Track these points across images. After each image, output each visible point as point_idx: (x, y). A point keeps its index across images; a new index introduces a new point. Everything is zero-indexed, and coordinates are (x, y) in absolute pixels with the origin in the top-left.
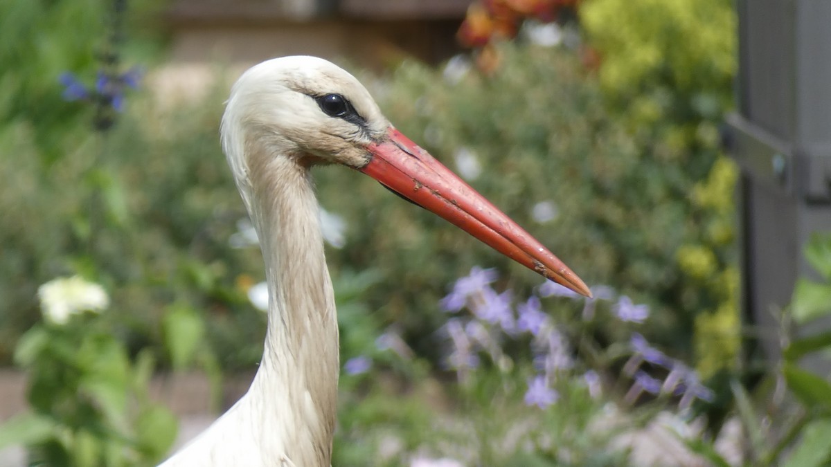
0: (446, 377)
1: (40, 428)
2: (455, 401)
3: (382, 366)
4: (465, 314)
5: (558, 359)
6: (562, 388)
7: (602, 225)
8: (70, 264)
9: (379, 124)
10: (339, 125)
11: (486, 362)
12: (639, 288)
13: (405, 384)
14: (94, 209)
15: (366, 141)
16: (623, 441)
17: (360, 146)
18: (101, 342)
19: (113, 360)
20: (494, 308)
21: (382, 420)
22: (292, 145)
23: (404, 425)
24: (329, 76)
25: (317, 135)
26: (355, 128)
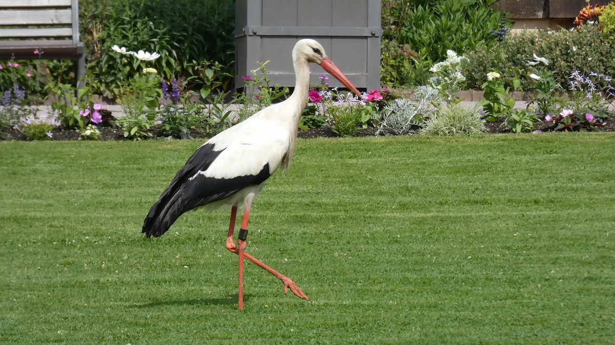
0: (569, 92)
1: (487, 102)
2: (571, 97)
3: (556, 90)
4: (573, 79)
5: (593, 89)
6: (594, 95)
7: (602, 61)
8: (493, 69)
9: (325, 55)
10: (316, 55)
11: (578, 90)
12: (609, 74)
13: (561, 94)
14: (498, 57)
15: (321, 59)
16: (606, 106)
17: (320, 59)
18: (499, 84)
19: (502, 88)
20: (580, 78)
21: (556, 101)
22: (306, 57)
23: (561, 102)
24: (316, 45)
25: (312, 56)
26: (319, 56)
